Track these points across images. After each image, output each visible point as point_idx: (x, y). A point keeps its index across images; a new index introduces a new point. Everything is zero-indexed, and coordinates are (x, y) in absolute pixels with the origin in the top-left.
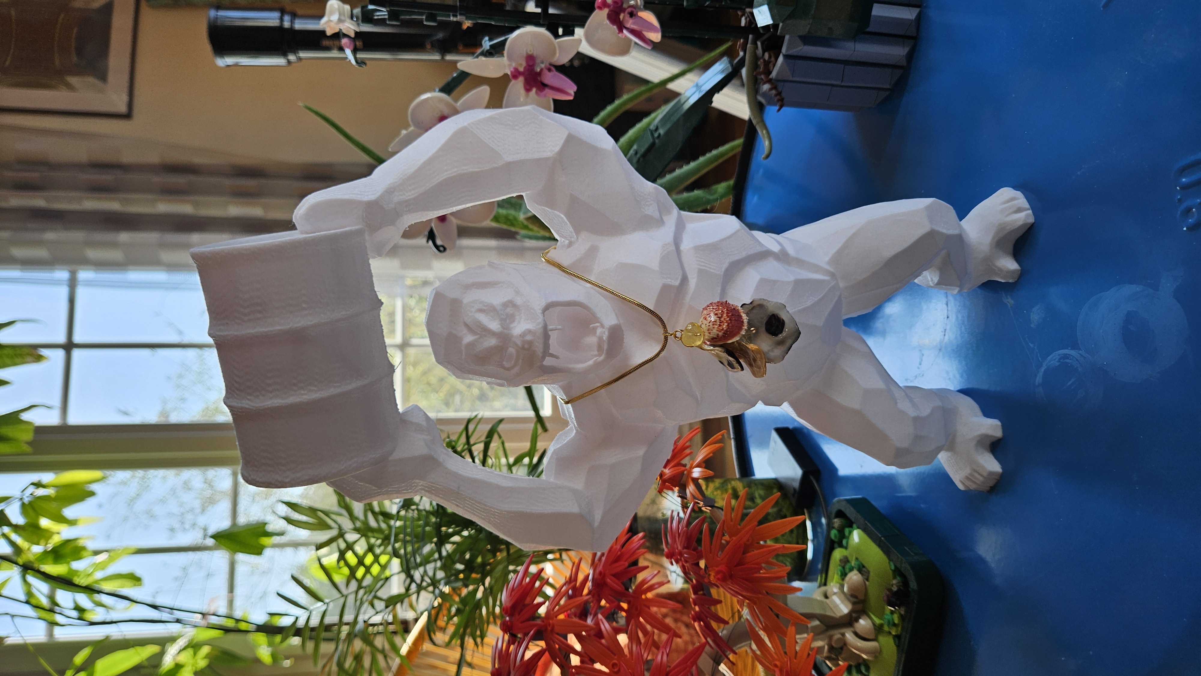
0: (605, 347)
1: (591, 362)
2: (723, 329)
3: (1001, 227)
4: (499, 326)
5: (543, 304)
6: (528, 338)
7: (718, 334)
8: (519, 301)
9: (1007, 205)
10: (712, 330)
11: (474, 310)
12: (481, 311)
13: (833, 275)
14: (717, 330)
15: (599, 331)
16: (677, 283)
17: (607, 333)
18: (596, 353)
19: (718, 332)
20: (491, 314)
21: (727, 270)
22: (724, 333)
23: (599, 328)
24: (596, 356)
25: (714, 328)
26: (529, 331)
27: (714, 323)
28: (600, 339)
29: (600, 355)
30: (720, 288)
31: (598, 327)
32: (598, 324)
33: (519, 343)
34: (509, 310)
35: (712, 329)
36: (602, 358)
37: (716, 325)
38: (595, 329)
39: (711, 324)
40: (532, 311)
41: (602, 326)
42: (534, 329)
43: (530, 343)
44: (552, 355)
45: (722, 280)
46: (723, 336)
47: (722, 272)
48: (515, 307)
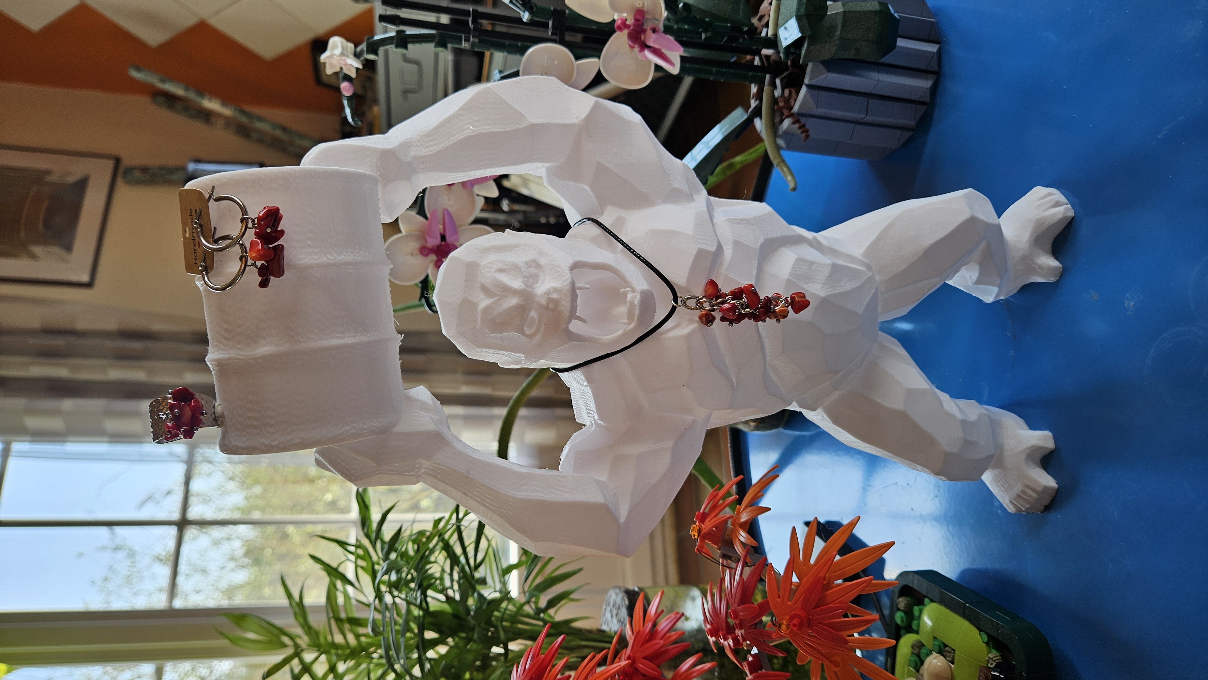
3: (1039, 223)
6: (555, 296)
8: (542, 261)
12: (501, 270)
15: (630, 296)
16: (713, 249)
20: (513, 272)
21: (762, 246)
24: (626, 324)
26: (555, 290)
28: (632, 304)
32: (629, 289)
33: (543, 302)
34: (533, 270)
42: (560, 286)
47: (758, 247)
48: (538, 266)
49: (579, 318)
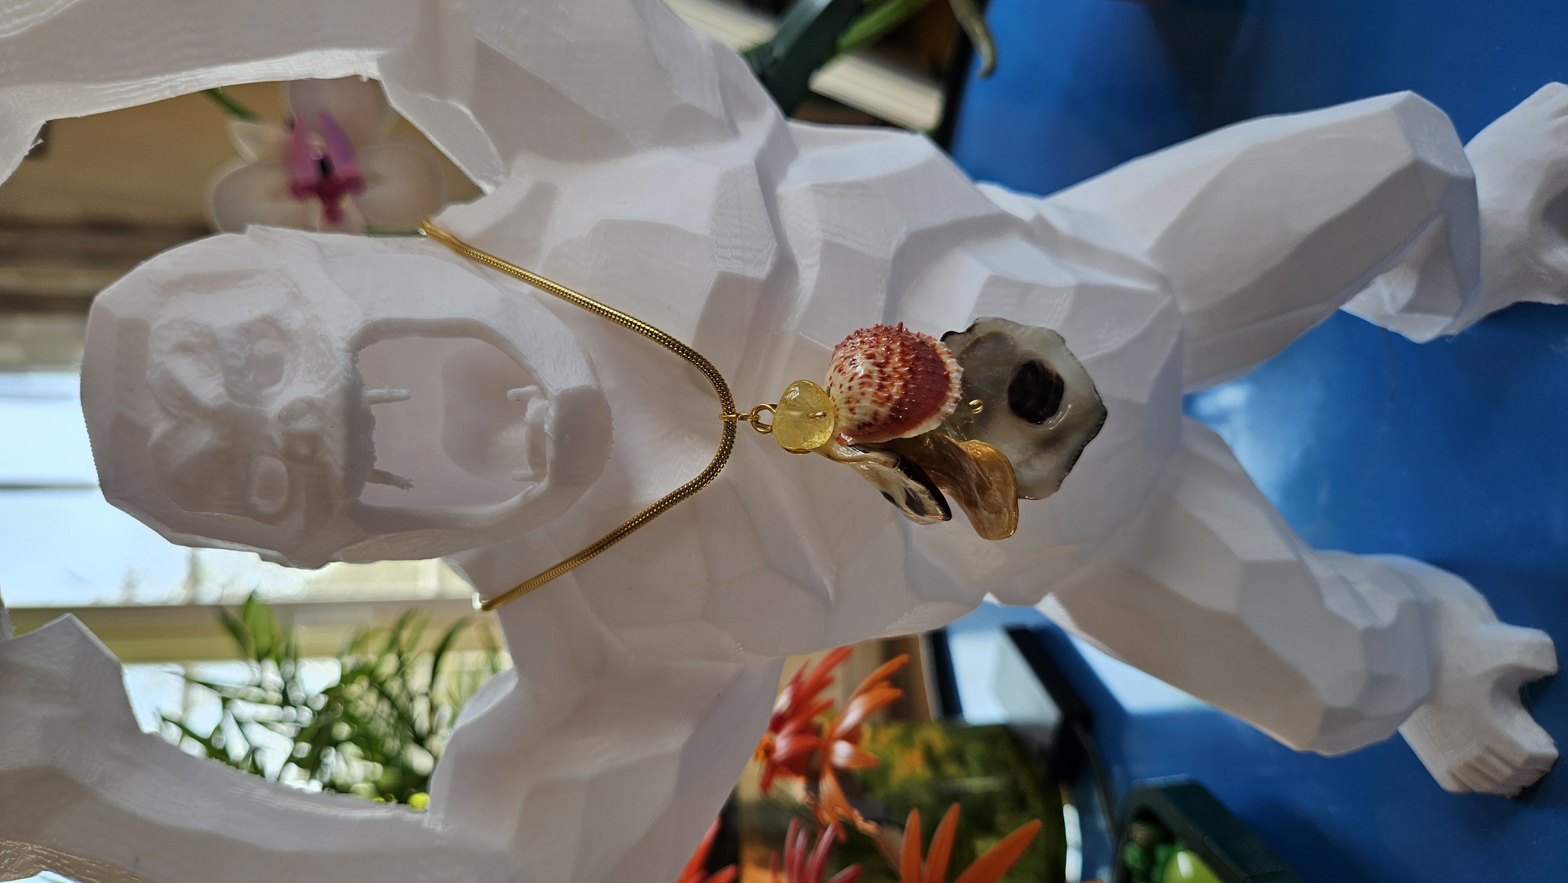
2: (889, 398)
5: (357, 322)
7: (876, 413)
8: (295, 320)
10: (858, 402)
11: (166, 346)
13: (1163, 281)
14: (875, 401)
15: (533, 407)
16: (761, 271)
19: (875, 407)
20: (207, 355)
21: (902, 254)
22: (893, 409)
25: (863, 394)
27: (865, 380)
28: (536, 430)
33: (279, 441)
34: (265, 347)
35: (859, 397)
37: (870, 385)
39: (855, 383)
42: (322, 396)
45: (888, 275)
46: (890, 416)
47: (891, 257)
48: (283, 335)
49: (384, 478)
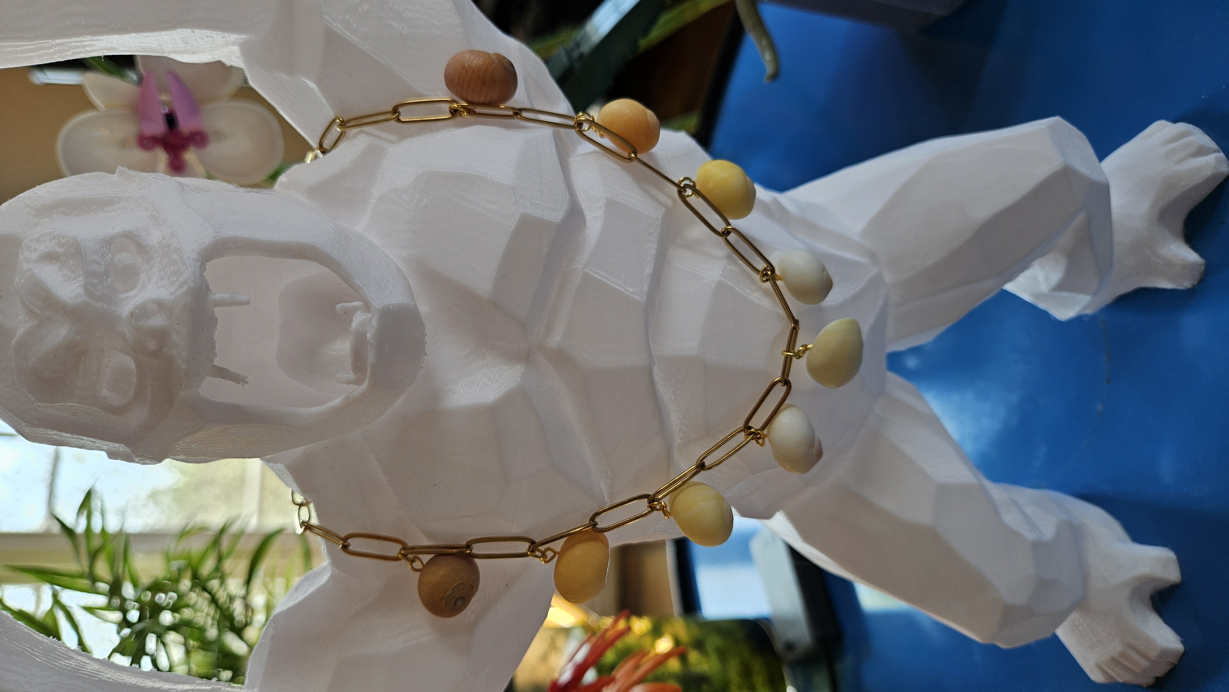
0: (371, 357)
1: (338, 401)
4: (81, 291)
5: (206, 238)
6: (158, 321)
8: (153, 237)
9: (1174, 145)
11: (34, 256)
12: (50, 257)
13: (872, 256)
17: (374, 323)
18: (351, 375)
20: (71, 262)
23: (359, 312)
24: (349, 382)
26: (161, 305)
28: (360, 338)
29: (358, 382)
30: (655, 246)
31: (356, 309)
32: (356, 303)
36: (364, 386)
38: (349, 314)
40: (175, 256)
41: (367, 307)
42: (172, 297)
43: (161, 335)
44: (222, 373)
45: (659, 230)
47: (661, 216)
